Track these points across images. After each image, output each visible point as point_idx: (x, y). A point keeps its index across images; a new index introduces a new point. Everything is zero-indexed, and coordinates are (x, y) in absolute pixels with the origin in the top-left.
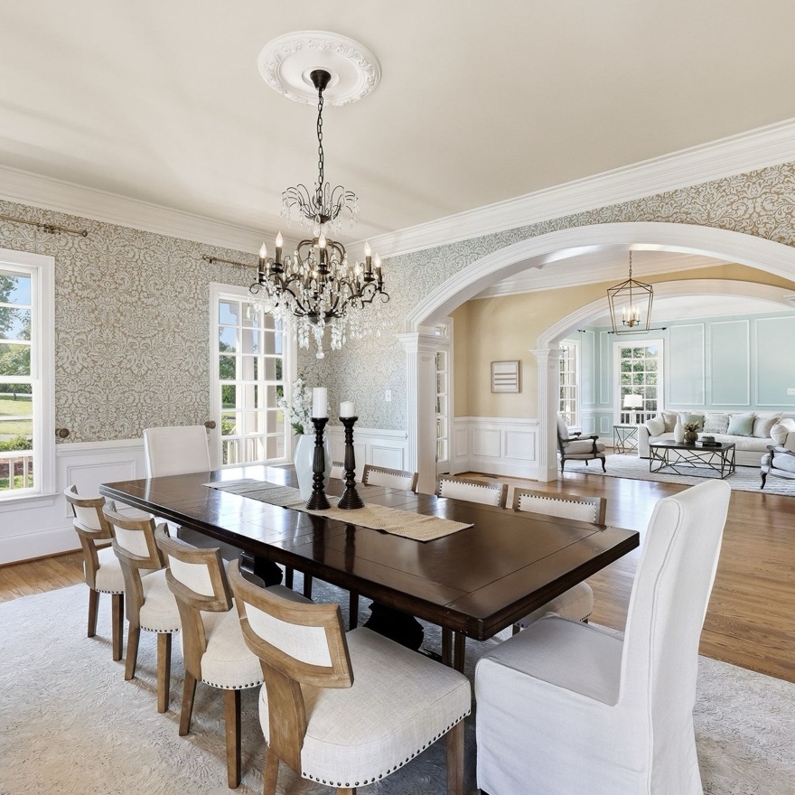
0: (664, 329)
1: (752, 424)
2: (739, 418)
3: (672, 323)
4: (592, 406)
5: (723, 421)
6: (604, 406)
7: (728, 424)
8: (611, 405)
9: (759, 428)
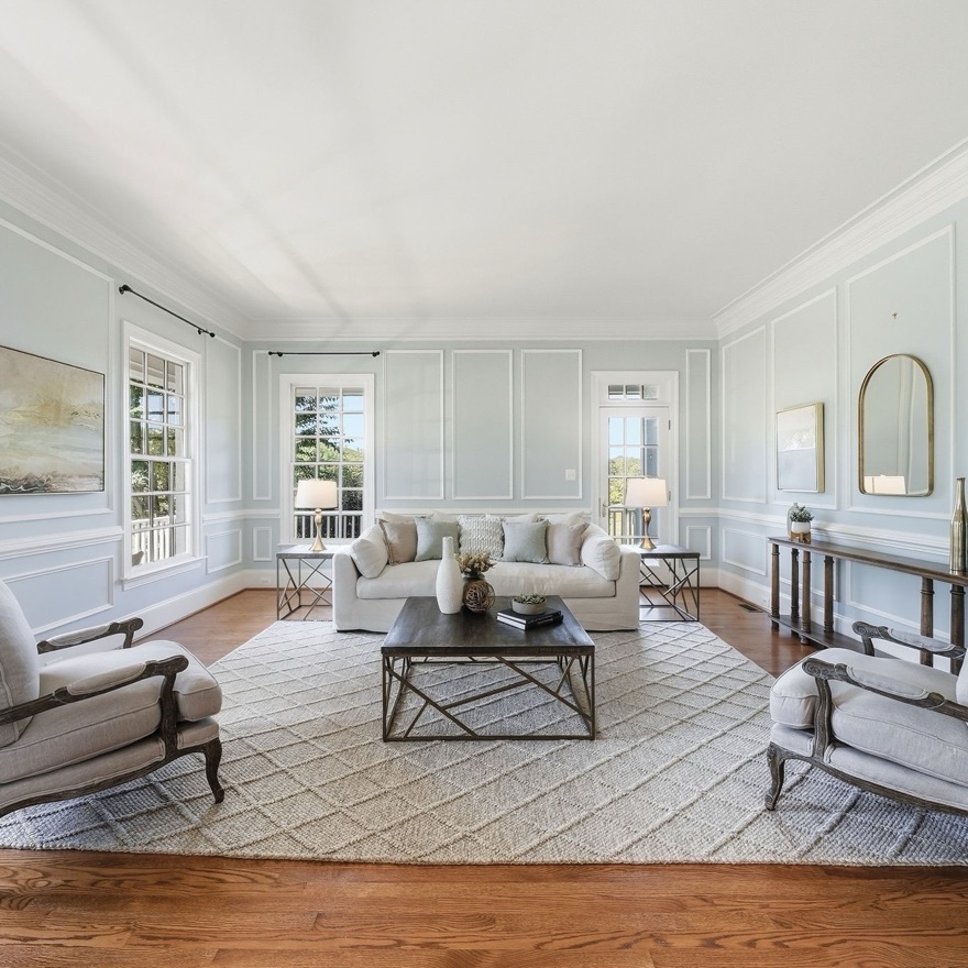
0: (375, 354)
1: (544, 535)
2: (521, 522)
3: (389, 345)
4: (233, 506)
5: (495, 534)
6: (261, 504)
7: (503, 539)
8: (275, 503)
9: (560, 545)
